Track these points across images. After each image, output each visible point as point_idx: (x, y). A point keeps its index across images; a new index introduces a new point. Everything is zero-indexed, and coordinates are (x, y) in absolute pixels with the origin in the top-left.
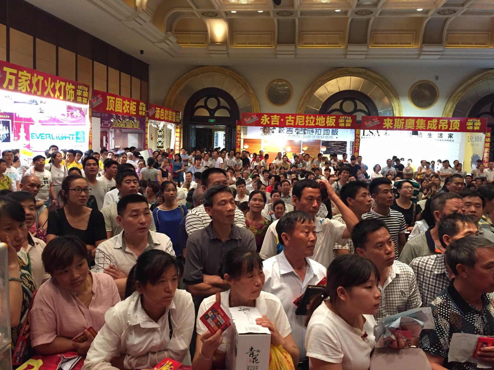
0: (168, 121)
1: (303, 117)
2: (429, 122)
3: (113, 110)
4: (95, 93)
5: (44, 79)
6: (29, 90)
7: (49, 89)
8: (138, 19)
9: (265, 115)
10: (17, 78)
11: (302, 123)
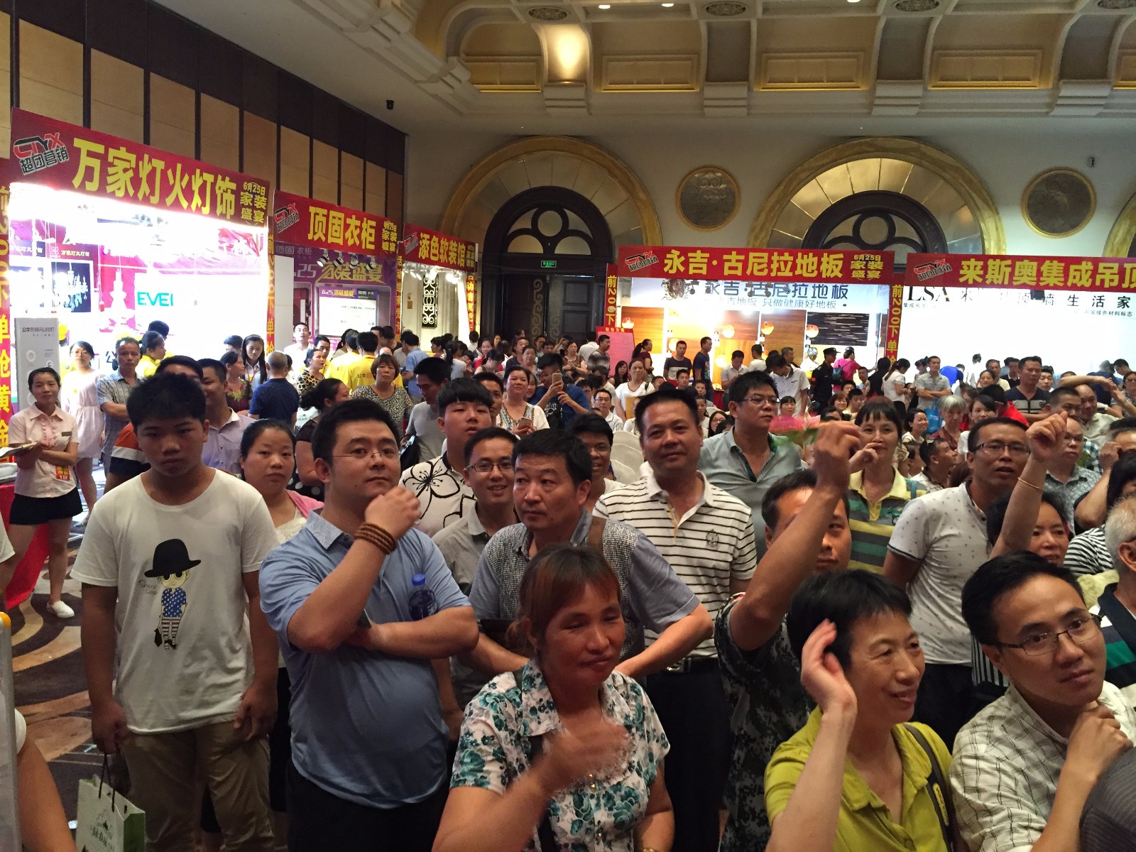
0: (447, 265)
1: (766, 255)
2: (1073, 267)
3: (323, 239)
4: (283, 200)
5: (167, 168)
6: (131, 192)
7: (177, 190)
8: (381, 27)
9: (673, 251)
10: (106, 164)
11: (761, 270)
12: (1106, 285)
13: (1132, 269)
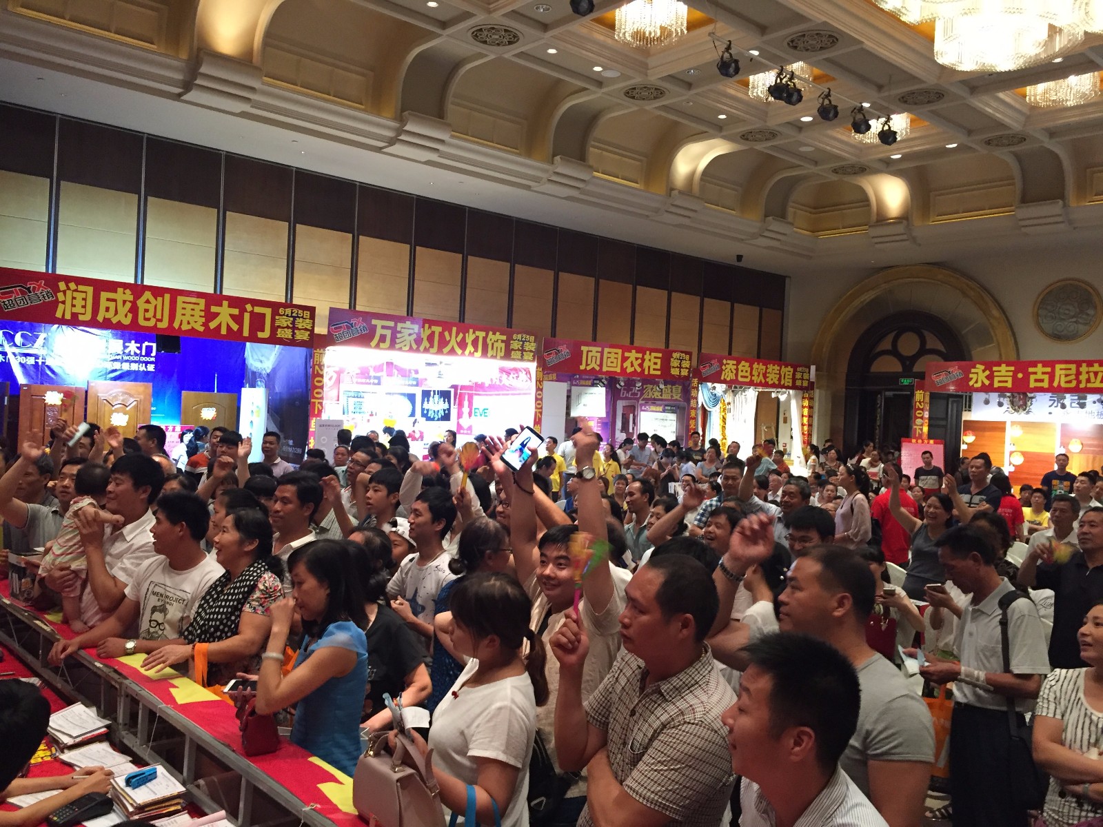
1: (1073, 367)
3: (597, 368)
4: (553, 344)
6: (415, 346)
7: (453, 343)
8: (675, 210)
9: (978, 366)
10: (395, 332)
11: (1070, 382)
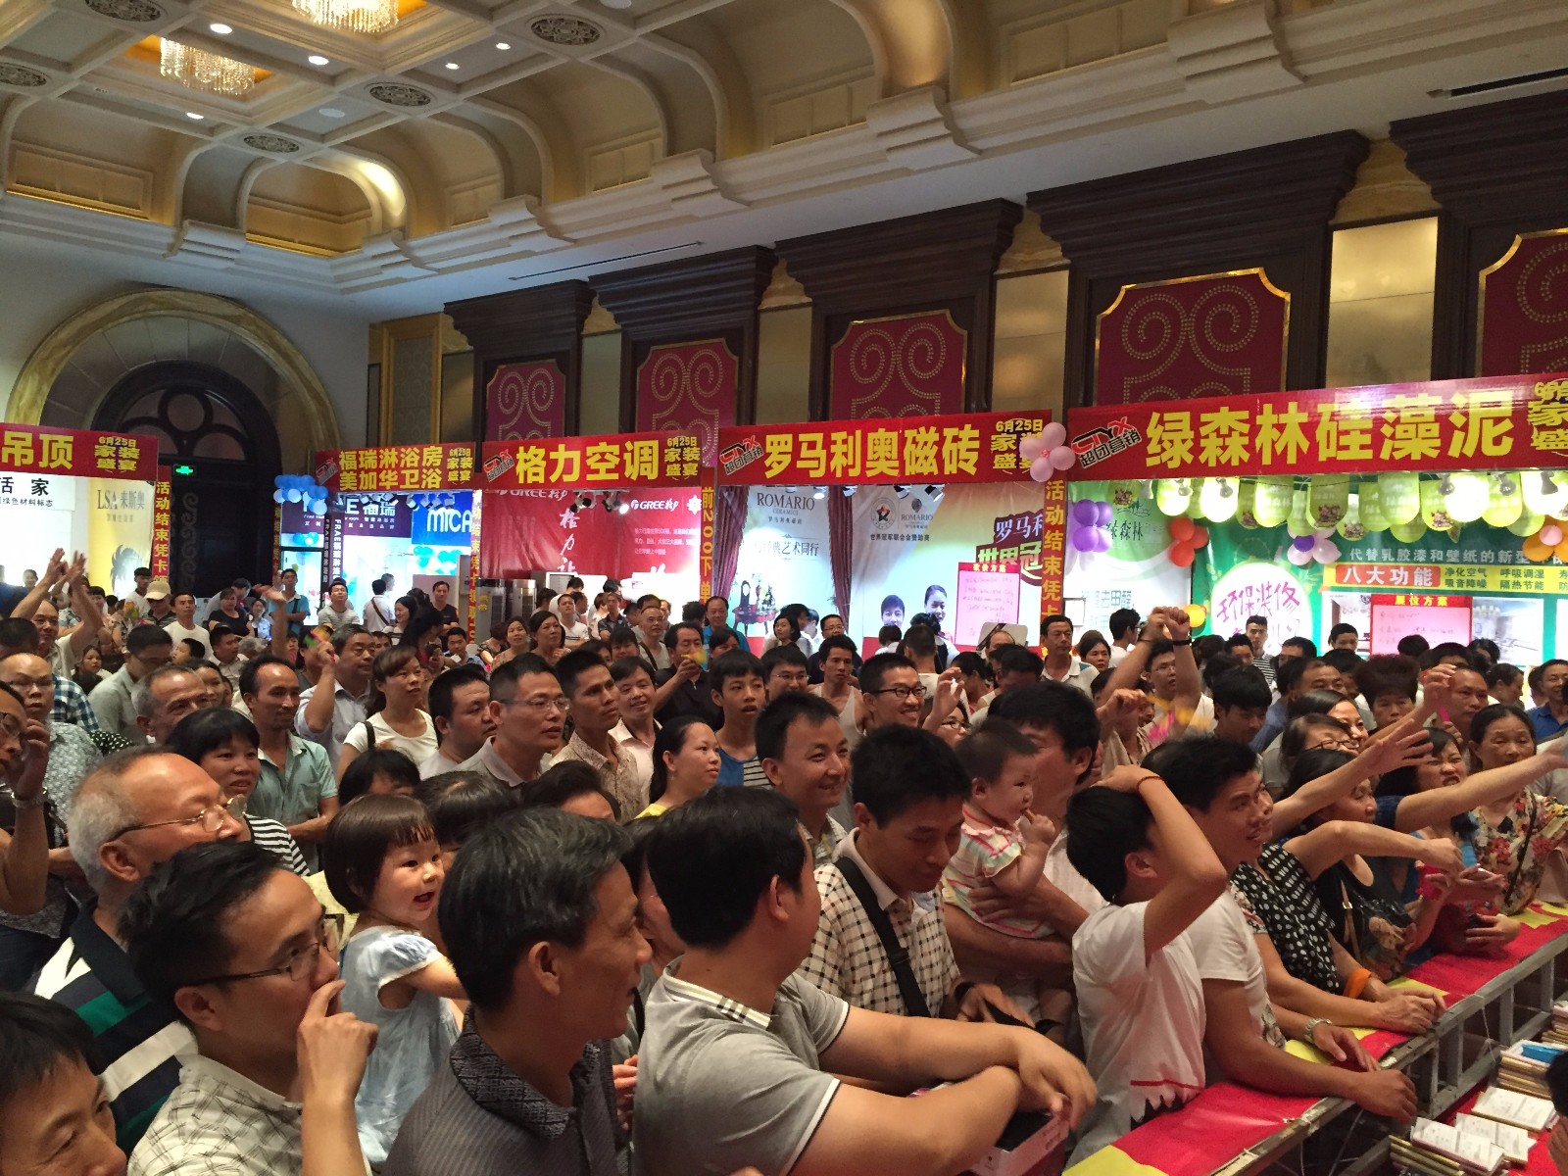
12: (17, 463)
13: (51, 442)
